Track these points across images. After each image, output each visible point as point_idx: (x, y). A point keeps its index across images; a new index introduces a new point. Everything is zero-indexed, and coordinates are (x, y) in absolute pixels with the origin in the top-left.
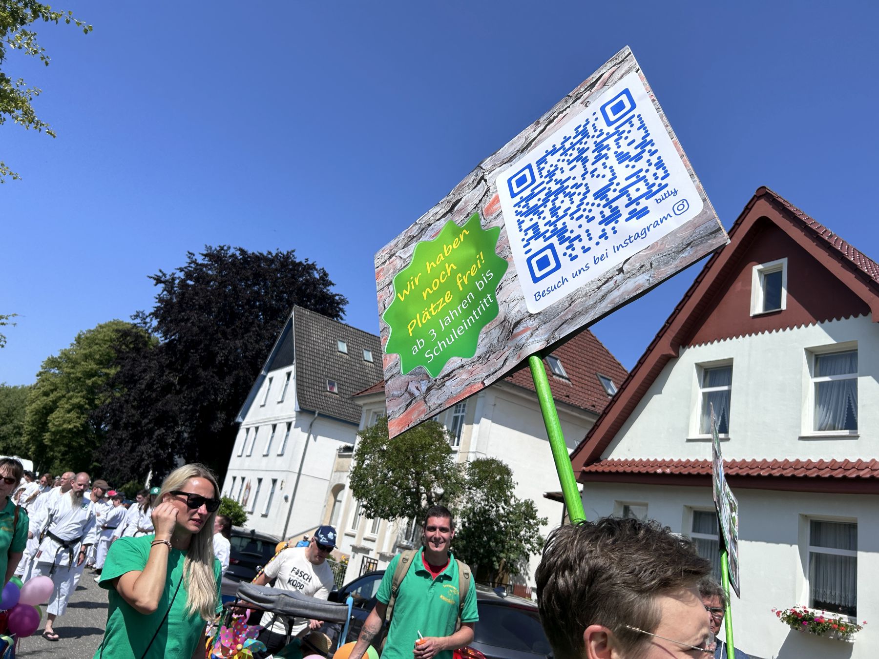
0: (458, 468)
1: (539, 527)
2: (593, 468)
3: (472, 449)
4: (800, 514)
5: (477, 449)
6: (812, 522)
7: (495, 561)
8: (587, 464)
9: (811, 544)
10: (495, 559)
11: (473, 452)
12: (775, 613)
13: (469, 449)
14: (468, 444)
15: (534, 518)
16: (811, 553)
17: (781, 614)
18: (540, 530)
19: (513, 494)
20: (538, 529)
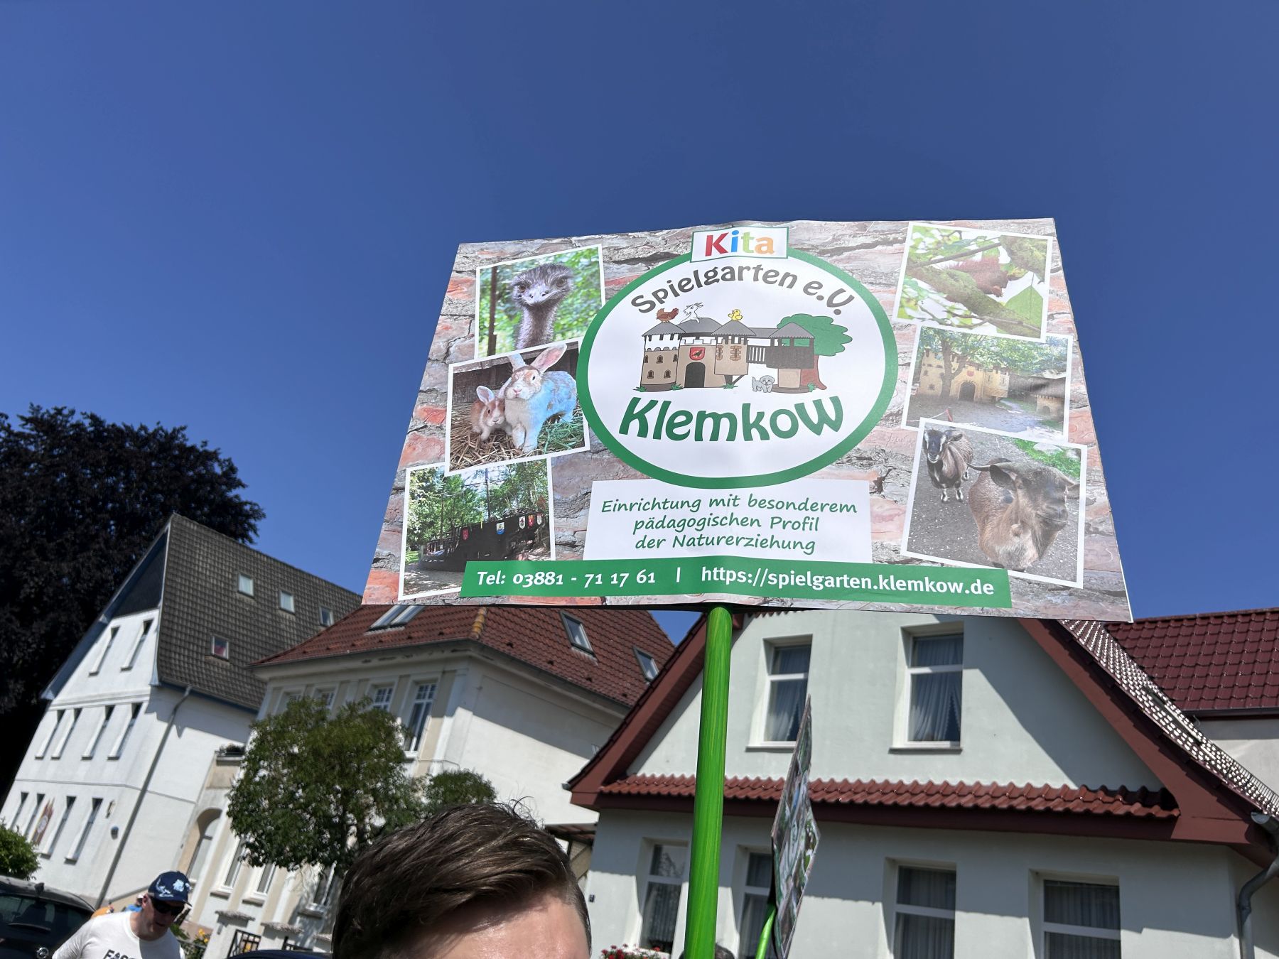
0: (413, 785)
2: (615, 788)
3: (438, 756)
4: (886, 858)
5: (445, 756)
6: (901, 869)
8: (607, 782)
9: (898, 902)
11: (439, 762)
13: (433, 755)
14: (431, 748)
16: (898, 915)
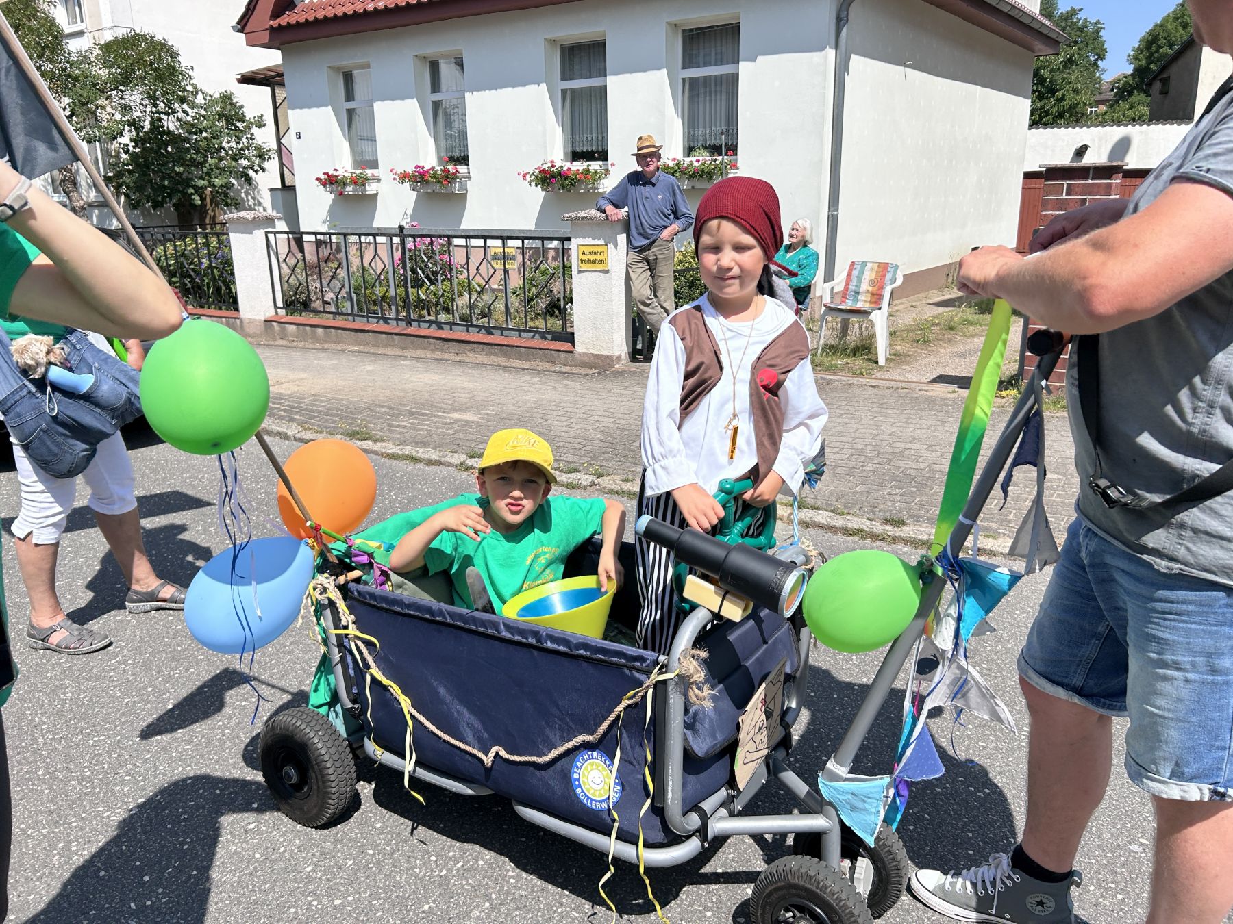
1: (252, 131)
2: (283, 21)
3: (107, 22)
4: (546, 39)
5: (113, 21)
6: (562, 48)
7: (192, 194)
8: (276, 14)
9: (563, 79)
10: (191, 190)
11: (110, 28)
12: (521, 176)
13: (100, 23)
14: (97, 15)
15: (242, 119)
16: (564, 92)
17: (528, 176)
18: (256, 136)
19: (199, 87)
20: (252, 134)
